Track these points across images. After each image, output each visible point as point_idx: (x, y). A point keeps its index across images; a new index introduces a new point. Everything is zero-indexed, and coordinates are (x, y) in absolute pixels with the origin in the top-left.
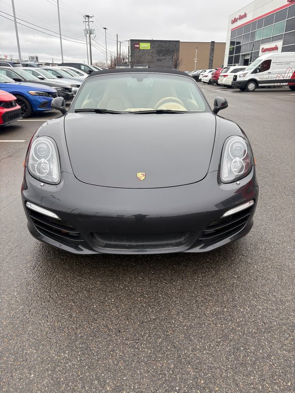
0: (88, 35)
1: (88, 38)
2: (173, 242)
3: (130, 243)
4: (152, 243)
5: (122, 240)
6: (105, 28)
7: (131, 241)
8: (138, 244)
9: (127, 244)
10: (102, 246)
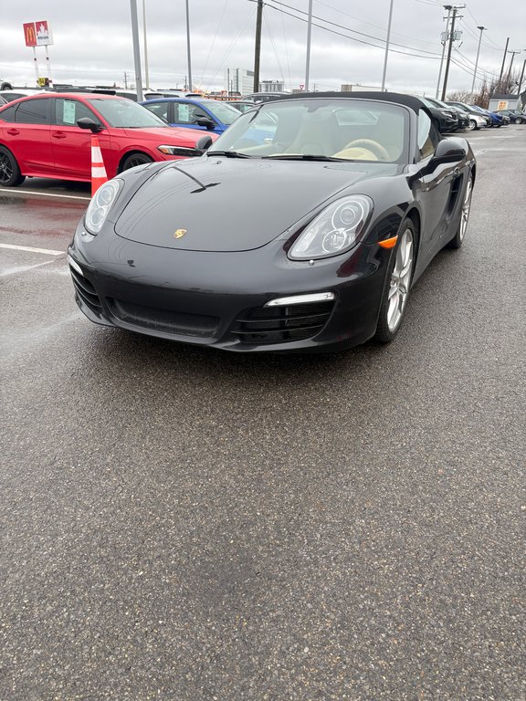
0: (448, 43)
1: (447, 49)
2: (203, 330)
3: (152, 322)
4: (176, 327)
5: (144, 316)
6: (482, 28)
7: (154, 320)
8: (160, 324)
9: (148, 321)
10: (120, 318)
